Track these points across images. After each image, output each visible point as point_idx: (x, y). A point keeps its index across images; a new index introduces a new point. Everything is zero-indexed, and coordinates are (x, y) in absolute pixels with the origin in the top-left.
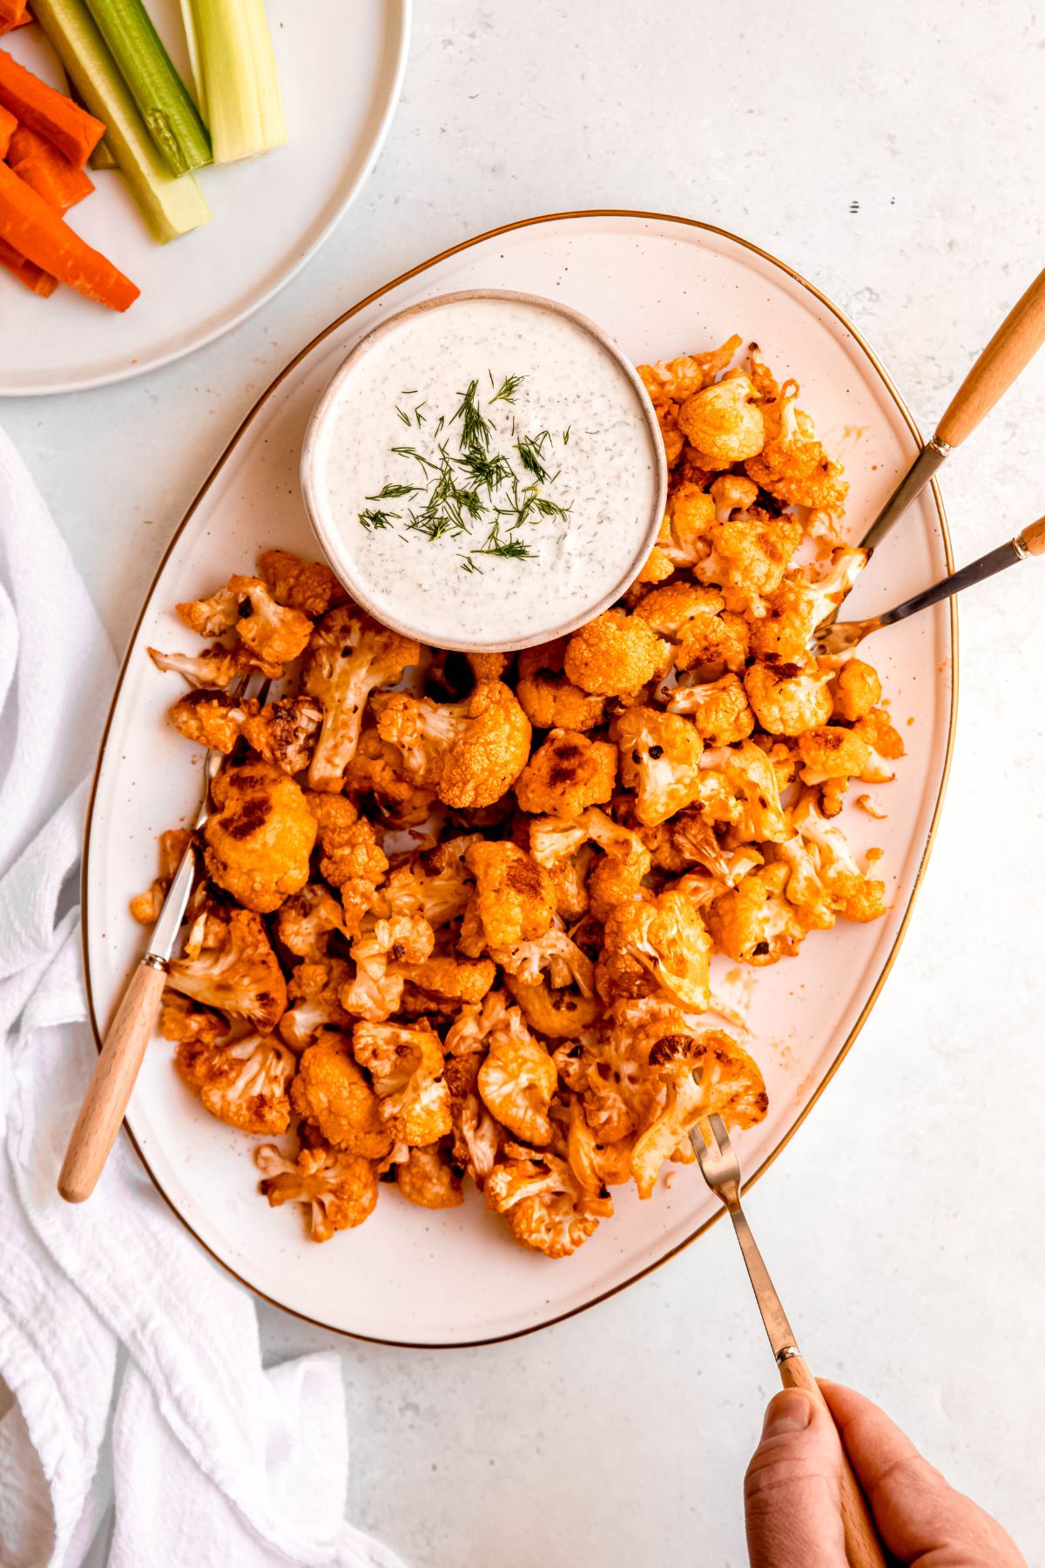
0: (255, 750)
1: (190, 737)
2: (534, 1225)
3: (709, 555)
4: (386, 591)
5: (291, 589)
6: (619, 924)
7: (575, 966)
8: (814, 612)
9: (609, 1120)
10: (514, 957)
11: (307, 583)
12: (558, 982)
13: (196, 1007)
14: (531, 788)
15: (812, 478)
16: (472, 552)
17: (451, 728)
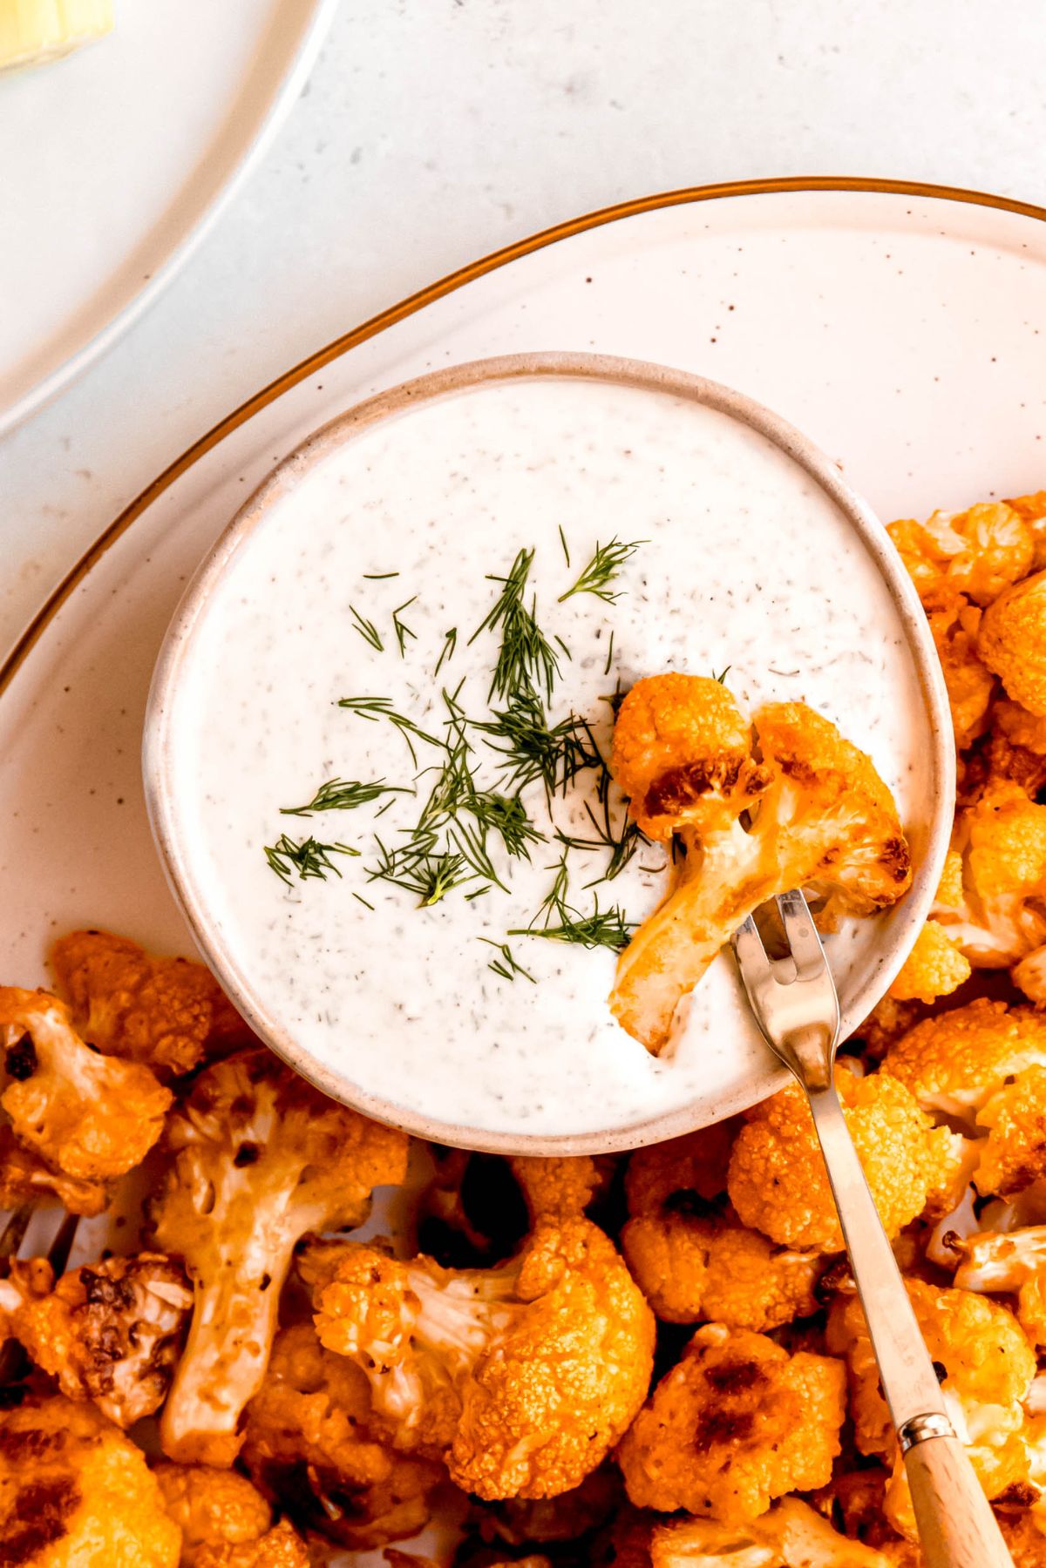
0: (44, 1372)
4: (326, 1019)
5: (122, 1016)
11: (158, 1002)
14: (654, 1455)
16: (511, 933)
17: (477, 1323)
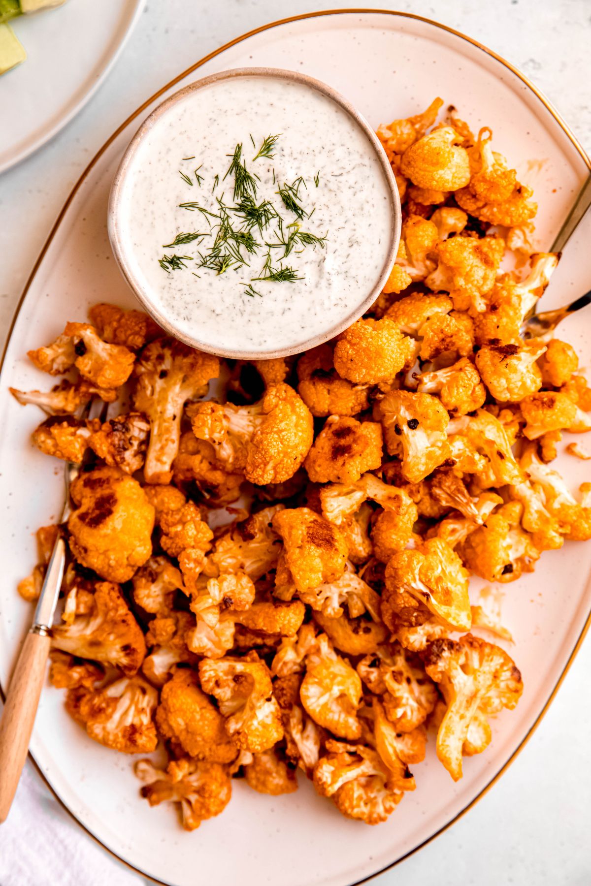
0: (100, 458)
1: (48, 453)
2: (355, 802)
3: (436, 269)
4: (187, 319)
5: (115, 330)
6: (395, 569)
7: (366, 599)
8: (522, 304)
9: (404, 715)
10: (319, 597)
11: (127, 324)
12: (355, 613)
13: (76, 661)
14: (318, 463)
15: (508, 201)
16: (252, 280)
17: (250, 424)
